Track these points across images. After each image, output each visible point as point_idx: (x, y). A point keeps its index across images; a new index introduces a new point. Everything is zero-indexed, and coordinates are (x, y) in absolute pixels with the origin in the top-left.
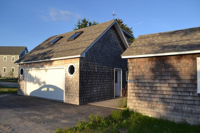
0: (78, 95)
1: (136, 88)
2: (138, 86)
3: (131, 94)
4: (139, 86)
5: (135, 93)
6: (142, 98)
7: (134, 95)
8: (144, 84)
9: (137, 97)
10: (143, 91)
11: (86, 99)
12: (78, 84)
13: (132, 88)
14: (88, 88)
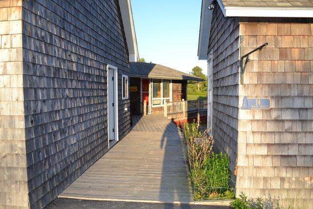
0: (22, 175)
1: (270, 127)
2: (277, 121)
3: (253, 151)
4: (283, 121)
5: (269, 145)
6: (291, 161)
7: (264, 151)
8: (303, 113)
9: (275, 159)
10: (299, 135)
11: (51, 180)
12: (21, 124)
13: (255, 127)
14: (55, 133)
